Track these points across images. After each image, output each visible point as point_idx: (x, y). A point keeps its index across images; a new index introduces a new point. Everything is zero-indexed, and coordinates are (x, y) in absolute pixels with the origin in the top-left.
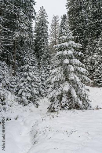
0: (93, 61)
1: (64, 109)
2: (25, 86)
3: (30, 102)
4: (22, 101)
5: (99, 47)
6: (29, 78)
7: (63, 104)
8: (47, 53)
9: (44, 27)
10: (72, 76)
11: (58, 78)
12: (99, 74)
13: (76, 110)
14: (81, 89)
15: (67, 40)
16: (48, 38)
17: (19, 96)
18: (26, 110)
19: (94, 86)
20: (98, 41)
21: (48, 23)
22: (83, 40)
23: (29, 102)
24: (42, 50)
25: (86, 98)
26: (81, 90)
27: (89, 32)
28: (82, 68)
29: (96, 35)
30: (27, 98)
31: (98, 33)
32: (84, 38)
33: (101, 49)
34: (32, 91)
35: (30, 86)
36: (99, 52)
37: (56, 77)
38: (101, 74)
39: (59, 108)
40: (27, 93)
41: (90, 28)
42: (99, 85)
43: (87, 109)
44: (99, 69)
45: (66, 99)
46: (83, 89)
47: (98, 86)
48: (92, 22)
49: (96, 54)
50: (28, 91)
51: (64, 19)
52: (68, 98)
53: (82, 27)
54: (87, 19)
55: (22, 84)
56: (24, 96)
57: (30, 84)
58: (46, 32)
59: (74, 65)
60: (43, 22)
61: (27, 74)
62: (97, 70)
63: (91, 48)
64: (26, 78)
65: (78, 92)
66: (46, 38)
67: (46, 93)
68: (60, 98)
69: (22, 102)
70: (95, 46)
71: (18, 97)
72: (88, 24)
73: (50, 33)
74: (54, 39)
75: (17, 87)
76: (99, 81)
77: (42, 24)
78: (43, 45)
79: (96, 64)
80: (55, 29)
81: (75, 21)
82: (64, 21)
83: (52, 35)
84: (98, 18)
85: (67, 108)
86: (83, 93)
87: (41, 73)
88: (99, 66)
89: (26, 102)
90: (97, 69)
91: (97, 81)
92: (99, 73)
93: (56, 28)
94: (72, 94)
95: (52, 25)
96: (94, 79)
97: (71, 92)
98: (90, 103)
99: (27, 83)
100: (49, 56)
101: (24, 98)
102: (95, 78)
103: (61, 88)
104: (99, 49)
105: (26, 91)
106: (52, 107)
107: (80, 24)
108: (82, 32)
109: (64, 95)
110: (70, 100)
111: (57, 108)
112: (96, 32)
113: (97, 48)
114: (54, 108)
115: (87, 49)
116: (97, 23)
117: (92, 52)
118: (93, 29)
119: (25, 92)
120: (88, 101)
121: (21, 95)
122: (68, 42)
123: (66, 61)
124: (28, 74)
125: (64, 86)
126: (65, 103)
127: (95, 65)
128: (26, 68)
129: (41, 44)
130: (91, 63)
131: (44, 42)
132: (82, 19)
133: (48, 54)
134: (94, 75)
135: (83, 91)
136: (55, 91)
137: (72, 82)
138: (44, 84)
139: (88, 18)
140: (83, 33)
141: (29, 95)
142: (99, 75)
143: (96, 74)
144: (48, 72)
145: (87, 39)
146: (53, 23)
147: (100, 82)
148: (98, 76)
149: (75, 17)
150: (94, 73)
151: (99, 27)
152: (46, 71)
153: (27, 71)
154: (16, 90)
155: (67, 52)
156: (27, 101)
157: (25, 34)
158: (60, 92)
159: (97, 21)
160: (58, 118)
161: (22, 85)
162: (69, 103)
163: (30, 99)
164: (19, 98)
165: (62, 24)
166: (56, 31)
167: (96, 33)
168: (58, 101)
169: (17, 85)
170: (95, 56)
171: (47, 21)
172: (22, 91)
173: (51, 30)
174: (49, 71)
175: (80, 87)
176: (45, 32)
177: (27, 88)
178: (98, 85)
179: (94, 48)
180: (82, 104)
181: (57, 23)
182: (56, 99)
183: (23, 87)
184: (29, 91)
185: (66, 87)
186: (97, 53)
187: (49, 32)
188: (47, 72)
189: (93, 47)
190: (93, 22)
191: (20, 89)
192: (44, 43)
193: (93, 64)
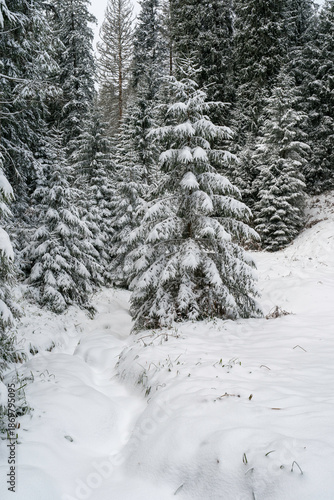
0: (253, 163)
1: (187, 318)
2: (52, 252)
3: (70, 301)
4: (46, 300)
5: (274, 118)
6: (62, 227)
7: (183, 305)
8: (94, 134)
9: (77, 34)
10: (208, 223)
11: (167, 230)
12: (272, 208)
13: (219, 321)
14: (232, 259)
15: (190, 116)
16: (93, 78)
17: (35, 286)
18: (67, 325)
19: (256, 248)
20: (271, 94)
21: (93, 19)
22: (219, 89)
23: (69, 304)
24: (74, 119)
25: (247, 285)
26: (231, 264)
27: (241, 62)
28: (233, 199)
29: (263, 74)
30: (61, 290)
31: (269, 66)
32: (225, 84)
33: (279, 125)
34: (73, 270)
35: (67, 253)
36: (274, 135)
37: (160, 228)
38: (278, 208)
39: (172, 316)
40: (61, 274)
41: (242, 47)
42: (273, 243)
43: (248, 317)
44: (274, 193)
45: (190, 289)
46: (238, 261)
47: (268, 247)
48: (250, 28)
49: (265, 140)
50: (63, 267)
51: (151, 6)
52: (196, 288)
53: (215, 46)
54: (234, 17)
55: (42, 248)
56: (51, 285)
57: (68, 246)
58: (85, 53)
59: (211, 192)
60: (73, 15)
61: (57, 215)
62: (266, 195)
63: (246, 118)
64: (52, 228)
65: (223, 270)
66: (87, 76)
67: (106, 273)
68: (173, 287)
69: (45, 302)
70: (259, 111)
71: (32, 288)
72: (236, 33)
73: (99, 56)
74: (114, 80)
75: (25, 255)
76: (271, 231)
77: (73, 24)
78: (75, 102)
79: (265, 175)
80: (117, 41)
81: (192, 23)
82: (152, 16)
83: (107, 65)
84: (269, 15)
85: (194, 317)
86: (238, 272)
87: (88, 207)
88: (273, 181)
89: (59, 301)
90: (266, 191)
91: (265, 230)
92: (272, 204)
93: (120, 39)
94: (208, 275)
95: (105, 27)
96: (256, 224)
97: (205, 271)
98: (256, 299)
99: (58, 244)
100: (104, 143)
101: (51, 290)
102: (261, 223)
103: (174, 260)
104: (272, 126)
105: (58, 267)
106: (151, 314)
107: (209, 33)
108: (215, 62)
109: (184, 279)
110: (200, 292)
111: (165, 315)
112: (263, 64)
113: (267, 122)
114: (156, 318)
115: (233, 121)
116: (266, 34)
117: (248, 134)
118: (253, 53)
119: (54, 271)
120: (250, 295)
121: (40, 282)
122: (193, 121)
123: (190, 180)
124: (61, 215)
125: (183, 253)
126: (188, 301)
127: (261, 179)
128: (54, 196)
129: (70, 99)
130: (248, 169)
131: (80, 91)
132: (217, 15)
133: (98, 138)
134: (258, 210)
135: (238, 268)
136: (158, 267)
137: (207, 240)
138: (99, 243)
139: (236, 13)
140: (219, 64)
141: (66, 280)
142: (274, 212)
143: (265, 209)
144: (106, 203)
145: (232, 87)
146: (109, 19)
147: (277, 235)
148: (268, 215)
149: (191, 7)
150: (258, 205)
151: (273, 48)
152: (100, 199)
153: (56, 204)
154: (23, 265)
155: (192, 153)
156: (61, 300)
157: (50, 87)
158: (175, 271)
159: (266, 27)
160: (180, 340)
161: (41, 251)
162: (198, 301)
163: (70, 293)
164: (36, 292)
165: (142, 26)
166: (120, 48)
167: (263, 69)
168: (167, 296)
169: (25, 250)
170: (262, 147)
171: (87, 13)
172: (45, 270)
173: (105, 47)
174: (109, 200)
175: (227, 254)
176: (83, 53)
177: (58, 257)
178: (268, 244)
179: (256, 121)
180: (235, 304)
181: (126, 20)
182: (160, 292)
183: (47, 255)
184: (65, 269)
185: (192, 256)
186: (267, 137)
187: (95, 53)
188: (103, 201)
189: (251, 115)
190: (254, 29)
191: (37, 264)
192: (78, 95)
193: (255, 174)
